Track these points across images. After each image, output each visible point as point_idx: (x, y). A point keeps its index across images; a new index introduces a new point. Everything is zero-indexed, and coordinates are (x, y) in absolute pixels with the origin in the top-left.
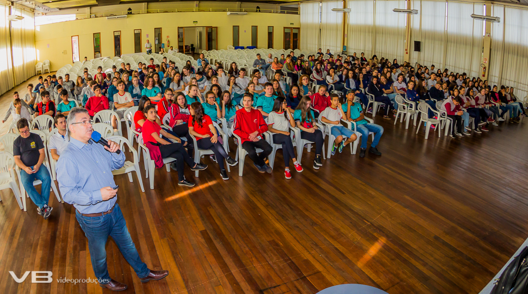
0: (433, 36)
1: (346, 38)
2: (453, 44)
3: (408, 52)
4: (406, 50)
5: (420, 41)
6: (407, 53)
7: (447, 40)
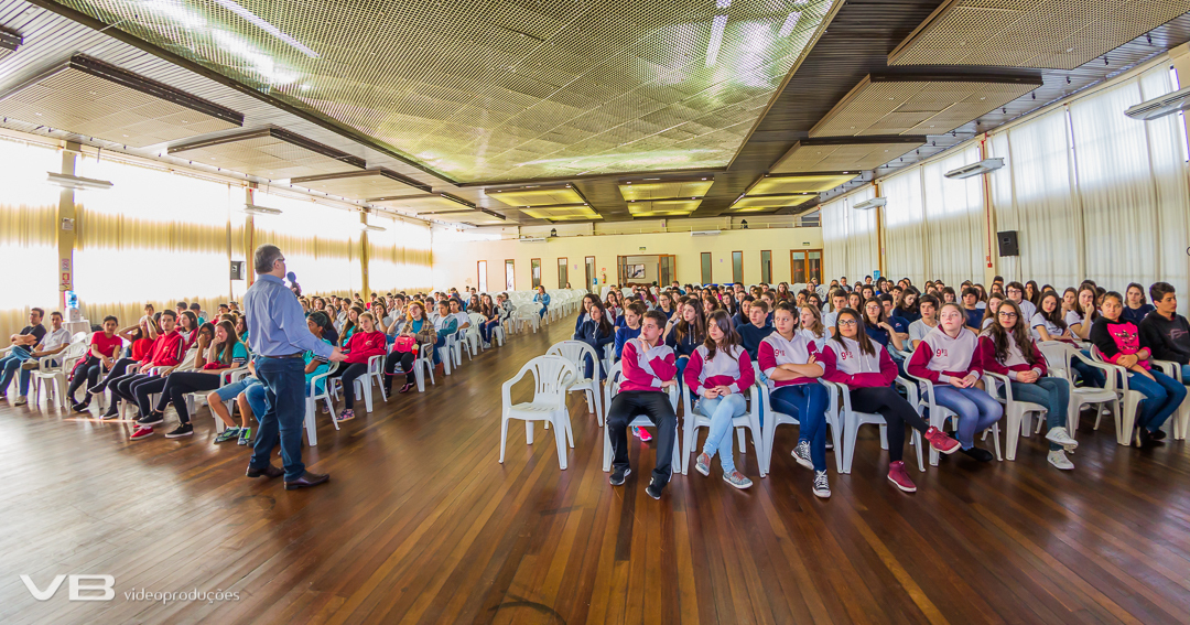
0: (1046, 208)
1: (883, 257)
2: (1098, 215)
3: (993, 262)
4: (989, 258)
5: (1016, 230)
6: (990, 265)
7: (1081, 209)
